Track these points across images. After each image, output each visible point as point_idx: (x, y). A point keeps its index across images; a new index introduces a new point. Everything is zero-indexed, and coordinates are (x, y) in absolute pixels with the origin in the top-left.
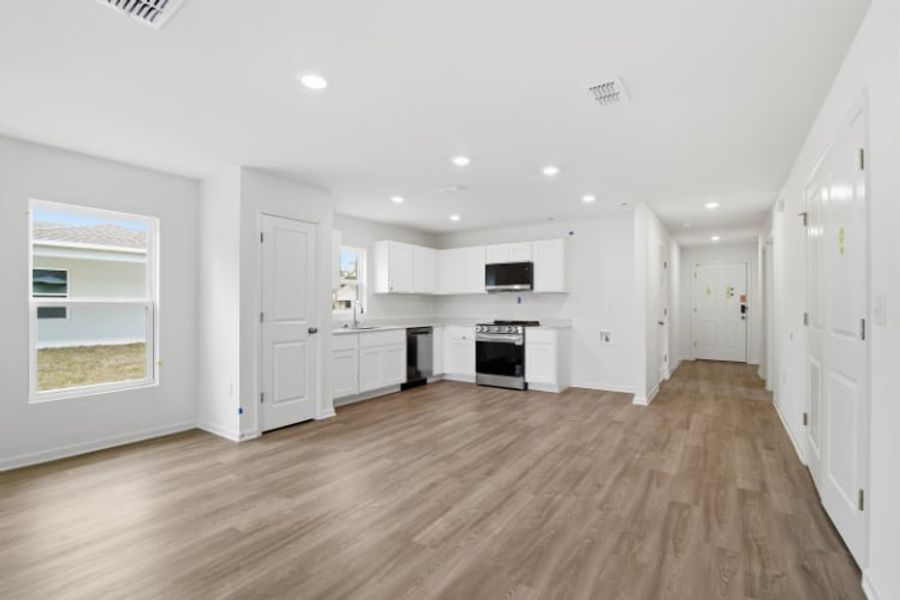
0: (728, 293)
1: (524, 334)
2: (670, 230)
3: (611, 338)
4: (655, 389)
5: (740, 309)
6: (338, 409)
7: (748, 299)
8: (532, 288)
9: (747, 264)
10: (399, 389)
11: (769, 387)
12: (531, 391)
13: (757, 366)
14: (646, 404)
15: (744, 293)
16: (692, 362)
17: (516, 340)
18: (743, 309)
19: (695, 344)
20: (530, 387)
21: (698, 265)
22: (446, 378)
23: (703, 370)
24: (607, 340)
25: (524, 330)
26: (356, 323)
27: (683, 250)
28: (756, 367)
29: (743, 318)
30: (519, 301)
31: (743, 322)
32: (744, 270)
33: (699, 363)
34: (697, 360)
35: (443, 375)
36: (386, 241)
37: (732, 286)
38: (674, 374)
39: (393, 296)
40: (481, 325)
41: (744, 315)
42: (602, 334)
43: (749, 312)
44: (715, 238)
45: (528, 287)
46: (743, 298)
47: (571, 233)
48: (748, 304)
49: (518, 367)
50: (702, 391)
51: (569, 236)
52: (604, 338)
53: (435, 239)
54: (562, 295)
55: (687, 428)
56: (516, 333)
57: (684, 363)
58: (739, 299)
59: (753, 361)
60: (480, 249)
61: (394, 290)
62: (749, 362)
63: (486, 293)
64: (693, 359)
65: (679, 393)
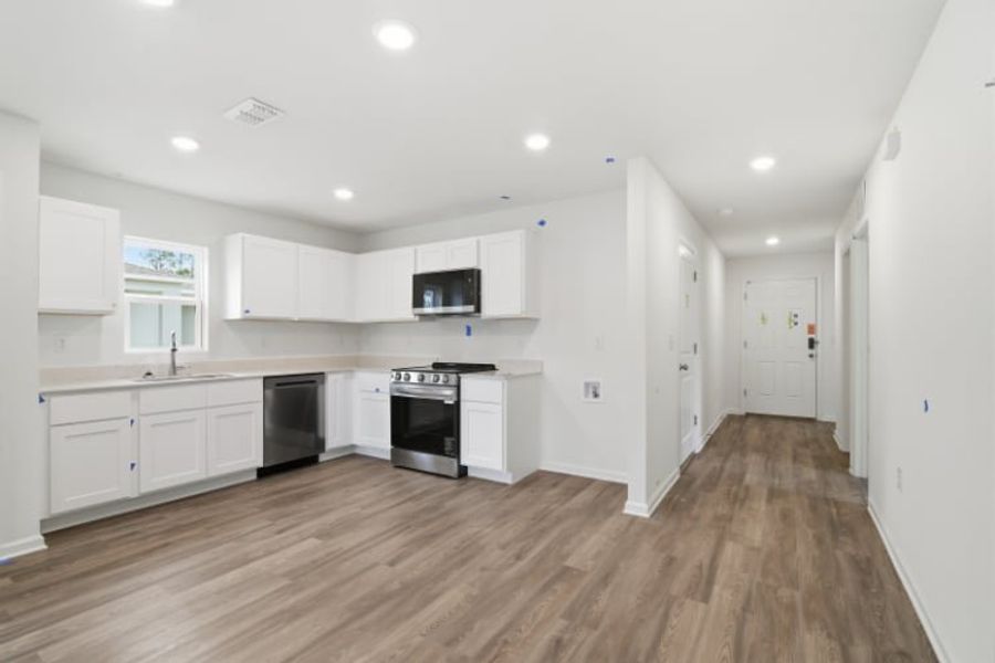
0: (790, 320)
1: (458, 387)
2: (704, 223)
3: (601, 392)
4: (673, 476)
5: (807, 343)
6: (50, 537)
7: (819, 328)
8: (478, 310)
9: (816, 279)
10: (254, 476)
11: (857, 469)
12: (474, 479)
13: (833, 425)
14: (647, 515)
15: (812, 322)
16: (741, 417)
17: (447, 395)
18: (812, 344)
19: (745, 393)
20: (471, 473)
21: (749, 282)
22: (358, 451)
23: (754, 433)
24: (596, 395)
25: (459, 380)
26: (174, 369)
27: (730, 261)
28: (830, 427)
29: (811, 356)
30: (469, 332)
31: (810, 363)
32: (813, 286)
33: (750, 420)
34: (748, 415)
35: (353, 446)
36: (241, 235)
37: (795, 312)
38: (711, 443)
39: (249, 323)
40: (398, 371)
41: (812, 352)
42: (587, 385)
43: (819, 349)
44: (773, 241)
45: (471, 308)
46: (811, 329)
47: (542, 223)
48: (818, 337)
49: (448, 441)
50: (750, 478)
51: (540, 227)
52: (591, 390)
53: (355, 238)
54: (525, 323)
55: (706, 598)
56: (446, 385)
57: (730, 418)
58: (806, 330)
59: (826, 416)
60: (409, 250)
61: (253, 314)
62: (820, 418)
63: (417, 318)
64: (743, 412)
65: (712, 483)
